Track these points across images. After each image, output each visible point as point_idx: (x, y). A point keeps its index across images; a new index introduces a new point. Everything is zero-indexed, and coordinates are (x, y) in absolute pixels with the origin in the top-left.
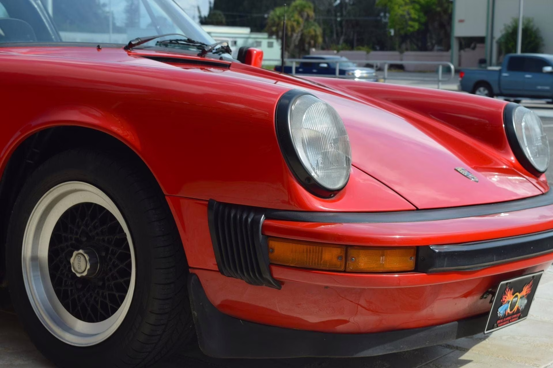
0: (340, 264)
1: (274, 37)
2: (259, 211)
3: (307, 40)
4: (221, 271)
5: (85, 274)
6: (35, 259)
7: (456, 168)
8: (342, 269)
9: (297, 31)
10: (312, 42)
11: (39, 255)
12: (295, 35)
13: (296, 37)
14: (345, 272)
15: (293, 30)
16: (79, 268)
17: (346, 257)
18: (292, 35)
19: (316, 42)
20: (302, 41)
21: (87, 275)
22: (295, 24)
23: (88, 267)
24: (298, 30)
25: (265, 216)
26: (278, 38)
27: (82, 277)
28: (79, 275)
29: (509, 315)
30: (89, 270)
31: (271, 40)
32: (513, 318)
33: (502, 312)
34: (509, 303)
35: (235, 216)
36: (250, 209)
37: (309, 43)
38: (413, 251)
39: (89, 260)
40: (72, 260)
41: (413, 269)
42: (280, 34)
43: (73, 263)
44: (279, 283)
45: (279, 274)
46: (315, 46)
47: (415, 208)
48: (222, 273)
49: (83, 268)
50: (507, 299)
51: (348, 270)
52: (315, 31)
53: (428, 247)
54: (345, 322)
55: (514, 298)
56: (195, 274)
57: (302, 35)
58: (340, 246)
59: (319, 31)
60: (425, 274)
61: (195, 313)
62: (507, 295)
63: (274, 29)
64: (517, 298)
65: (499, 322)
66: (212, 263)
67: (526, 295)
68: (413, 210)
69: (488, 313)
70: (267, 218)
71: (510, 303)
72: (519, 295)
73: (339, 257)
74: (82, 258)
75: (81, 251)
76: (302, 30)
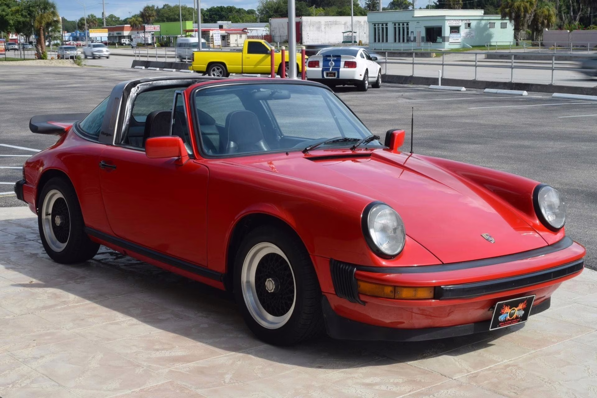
0: (392, 295)
1: (507, 18)
2: (354, 266)
3: (541, 19)
4: (336, 294)
5: (272, 291)
6: (248, 282)
7: (482, 235)
8: (393, 297)
9: (530, 12)
10: (546, 22)
11: (250, 280)
12: (528, 16)
13: (529, 17)
14: (394, 299)
15: (526, 11)
16: (270, 288)
17: (395, 291)
18: (525, 16)
19: (549, 22)
20: (535, 20)
21: (273, 292)
22: (528, 5)
23: (274, 287)
24: (531, 10)
25: (356, 269)
26: (510, 19)
27: (271, 293)
28: (269, 292)
29: (509, 320)
30: (274, 289)
31: (505, 21)
32: (514, 322)
33: (502, 318)
34: (507, 313)
35: (343, 267)
36: (350, 264)
37: (543, 23)
38: (433, 289)
39: (275, 284)
40: (266, 283)
41: (433, 297)
42: (513, 15)
43: (267, 285)
44: (365, 303)
45: (363, 298)
46: (548, 26)
47: (442, 263)
48: (337, 295)
49: (271, 288)
50: (506, 311)
51: (396, 298)
52: (549, 11)
53: (440, 287)
54: (403, 323)
55: (512, 310)
56: (325, 295)
57: (535, 16)
58: (391, 286)
59: (553, 11)
60: (438, 300)
61: (325, 315)
62: (505, 309)
63: (507, 10)
64: (514, 311)
65: (500, 324)
66: (332, 290)
67: (522, 308)
68: (441, 264)
69: (490, 320)
70: (357, 270)
71: (509, 313)
72: (516, 309)
73: (391, 291)
74: (271, 283)
75: (270, 279)
76: (535, 11)
